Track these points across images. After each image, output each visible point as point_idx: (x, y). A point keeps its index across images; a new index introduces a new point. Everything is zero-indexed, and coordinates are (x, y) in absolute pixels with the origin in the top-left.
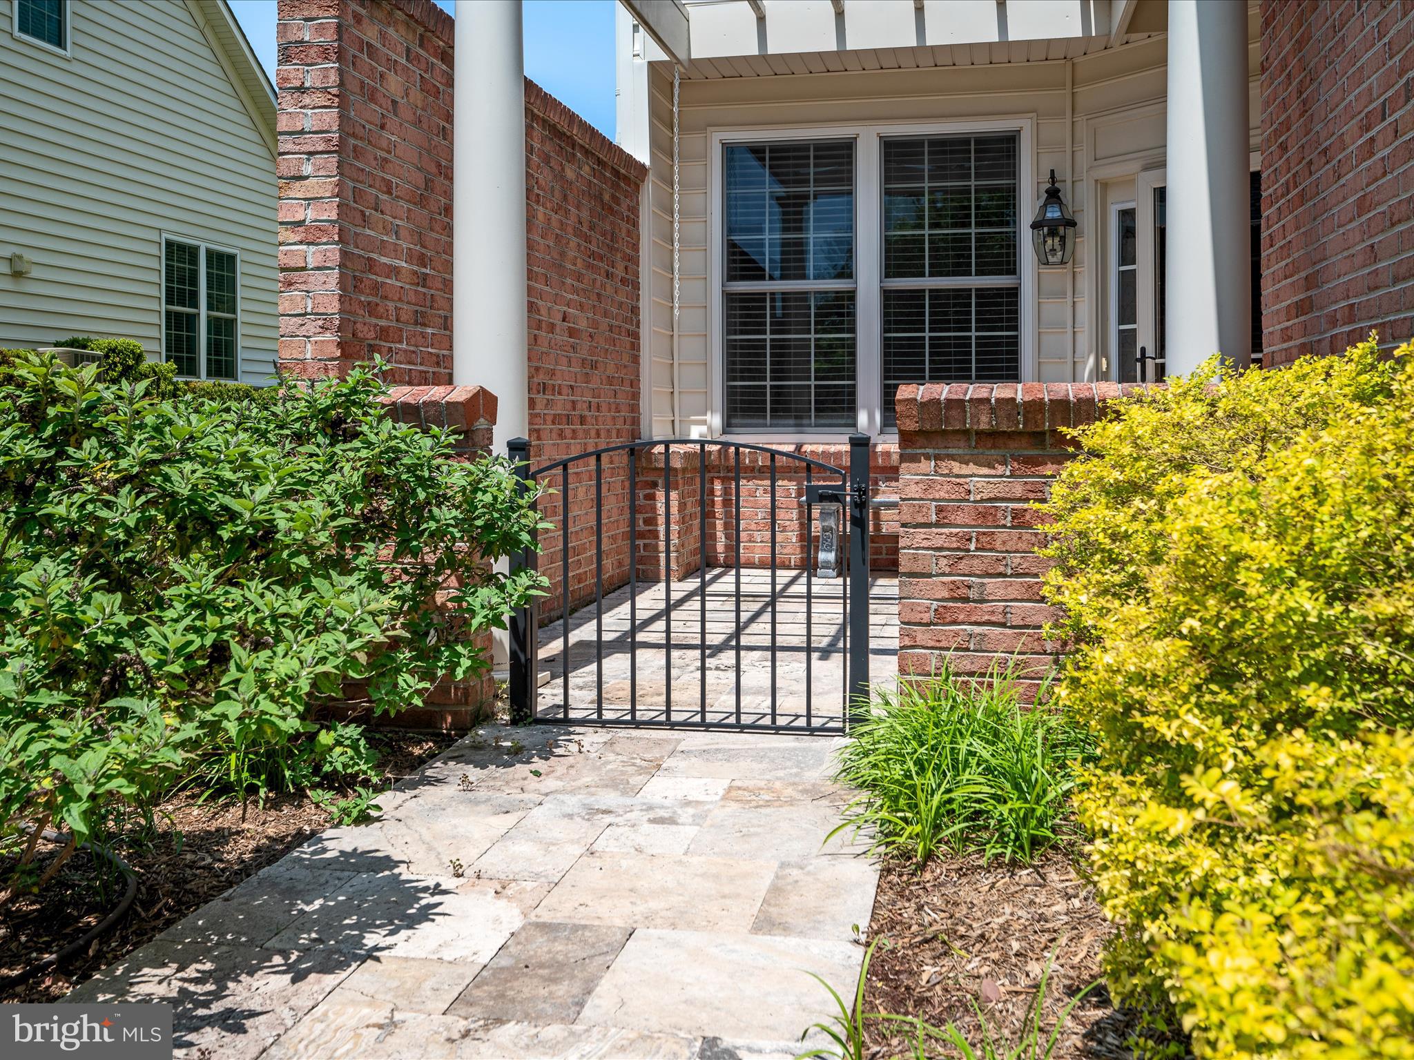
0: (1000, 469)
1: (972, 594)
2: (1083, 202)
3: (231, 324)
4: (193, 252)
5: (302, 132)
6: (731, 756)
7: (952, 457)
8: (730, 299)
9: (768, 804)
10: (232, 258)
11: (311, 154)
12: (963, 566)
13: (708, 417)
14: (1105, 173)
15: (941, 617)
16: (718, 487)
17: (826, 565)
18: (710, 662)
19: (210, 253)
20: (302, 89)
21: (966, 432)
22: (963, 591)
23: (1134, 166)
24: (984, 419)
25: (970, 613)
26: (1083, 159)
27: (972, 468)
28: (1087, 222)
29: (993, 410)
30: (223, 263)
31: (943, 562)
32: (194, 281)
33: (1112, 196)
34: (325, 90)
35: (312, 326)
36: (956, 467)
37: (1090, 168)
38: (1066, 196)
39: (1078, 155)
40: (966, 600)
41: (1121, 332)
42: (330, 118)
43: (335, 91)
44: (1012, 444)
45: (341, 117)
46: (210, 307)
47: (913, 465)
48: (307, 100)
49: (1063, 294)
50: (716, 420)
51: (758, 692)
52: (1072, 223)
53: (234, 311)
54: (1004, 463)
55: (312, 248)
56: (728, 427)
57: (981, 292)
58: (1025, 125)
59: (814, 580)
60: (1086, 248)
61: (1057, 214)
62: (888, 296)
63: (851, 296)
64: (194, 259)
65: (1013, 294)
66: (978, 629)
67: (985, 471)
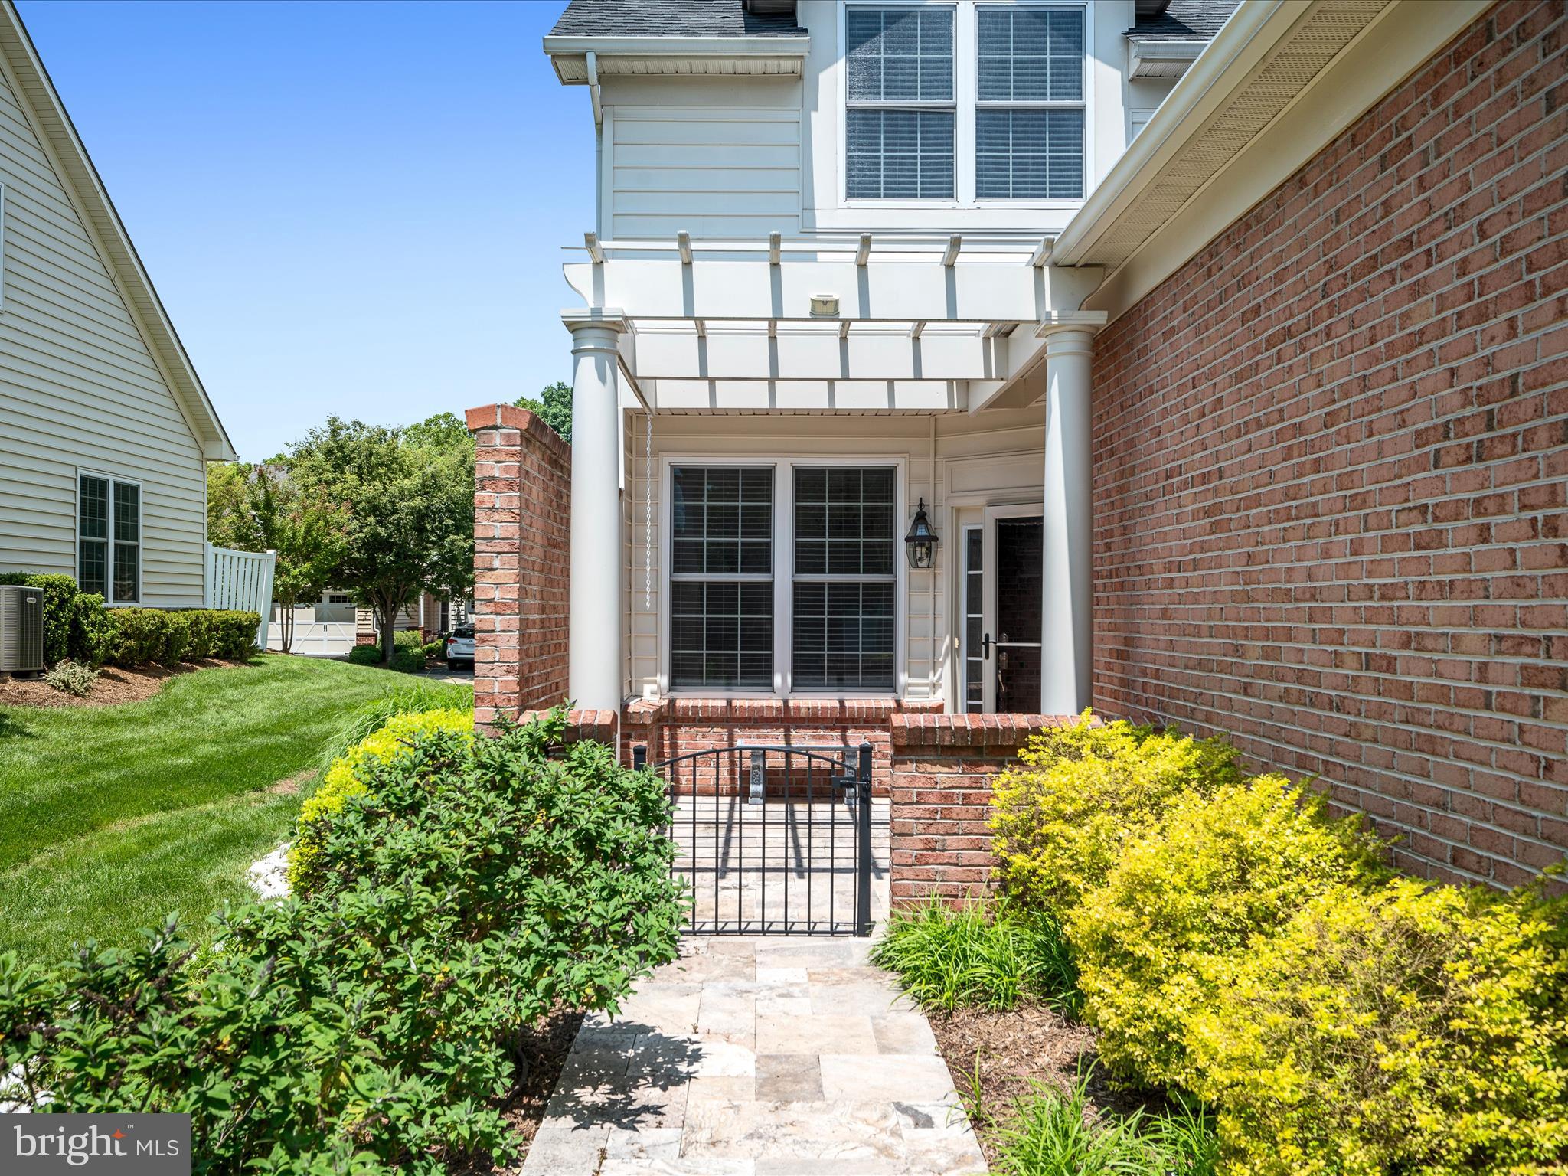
0: (956, 769)
1: (938, 846)
2: (942, 521)
3: (135, 549)
4: (104, 484)
5: (493, 538)
6: (795, 952)
7: (926, 762)
8: (676, 586)
9: (838, 983)
10: (135, 489)
11: (499, 553)
12: (932, 829)
13: (658, 678)
14: (959, 502)
15: (919, 861)
16: (666, 733)
17: (756, 795)
18: (721, 883)
19: (117, 485)
20: (493, 509)
21: (935, 747)
22: (932, 845)
23: (980, 501)
24: (947, 738)
25: (936, 858)
26: (943, 490)
27: (938, 768)
28: (945, 536)
29: (953, 733)
30: (128, 494)
31: (920, 827)
32: (103, 513)
33: (963, 519)
34: (510, 511)
35: (499, 670)
36: (929, 768)
37: (948, 498)
38: (930, 519)
39: (939, 487)
40: (934, 850)
41: (969, 619)
42: (513, 529)
43: (517, 511)
44: (963, 754)
45: (521, 528)
46: (117, 537)
47: (903, 767)
48: (496, 516)
49: (927, 589)
50: (664, 680)
51: (776, 905)
52: (936, 539)
53: (136, 539)
54: (958, 765)
55: (500, 617)
56: (673, 685)
57: (867, 586)
58: (900, 463)
59: (744, 806)
60: (944, 555)
61: (925, 533)
62: (797, 587)
63: (769, 586)
64: (104, 493)
65: (890, 589)
66: (941, 868)
67: (947, 770)
